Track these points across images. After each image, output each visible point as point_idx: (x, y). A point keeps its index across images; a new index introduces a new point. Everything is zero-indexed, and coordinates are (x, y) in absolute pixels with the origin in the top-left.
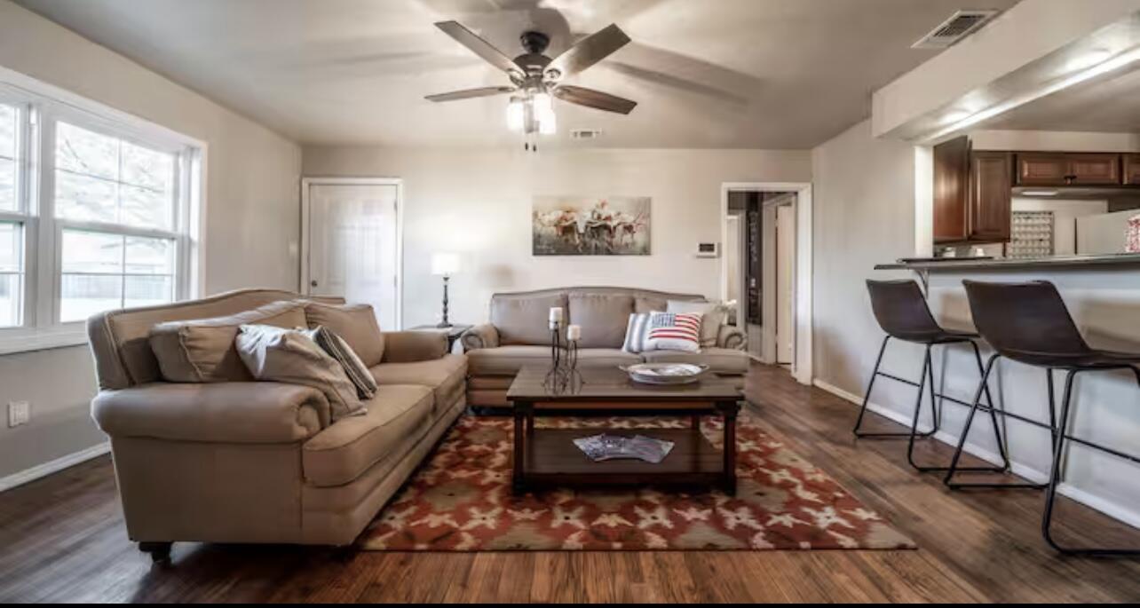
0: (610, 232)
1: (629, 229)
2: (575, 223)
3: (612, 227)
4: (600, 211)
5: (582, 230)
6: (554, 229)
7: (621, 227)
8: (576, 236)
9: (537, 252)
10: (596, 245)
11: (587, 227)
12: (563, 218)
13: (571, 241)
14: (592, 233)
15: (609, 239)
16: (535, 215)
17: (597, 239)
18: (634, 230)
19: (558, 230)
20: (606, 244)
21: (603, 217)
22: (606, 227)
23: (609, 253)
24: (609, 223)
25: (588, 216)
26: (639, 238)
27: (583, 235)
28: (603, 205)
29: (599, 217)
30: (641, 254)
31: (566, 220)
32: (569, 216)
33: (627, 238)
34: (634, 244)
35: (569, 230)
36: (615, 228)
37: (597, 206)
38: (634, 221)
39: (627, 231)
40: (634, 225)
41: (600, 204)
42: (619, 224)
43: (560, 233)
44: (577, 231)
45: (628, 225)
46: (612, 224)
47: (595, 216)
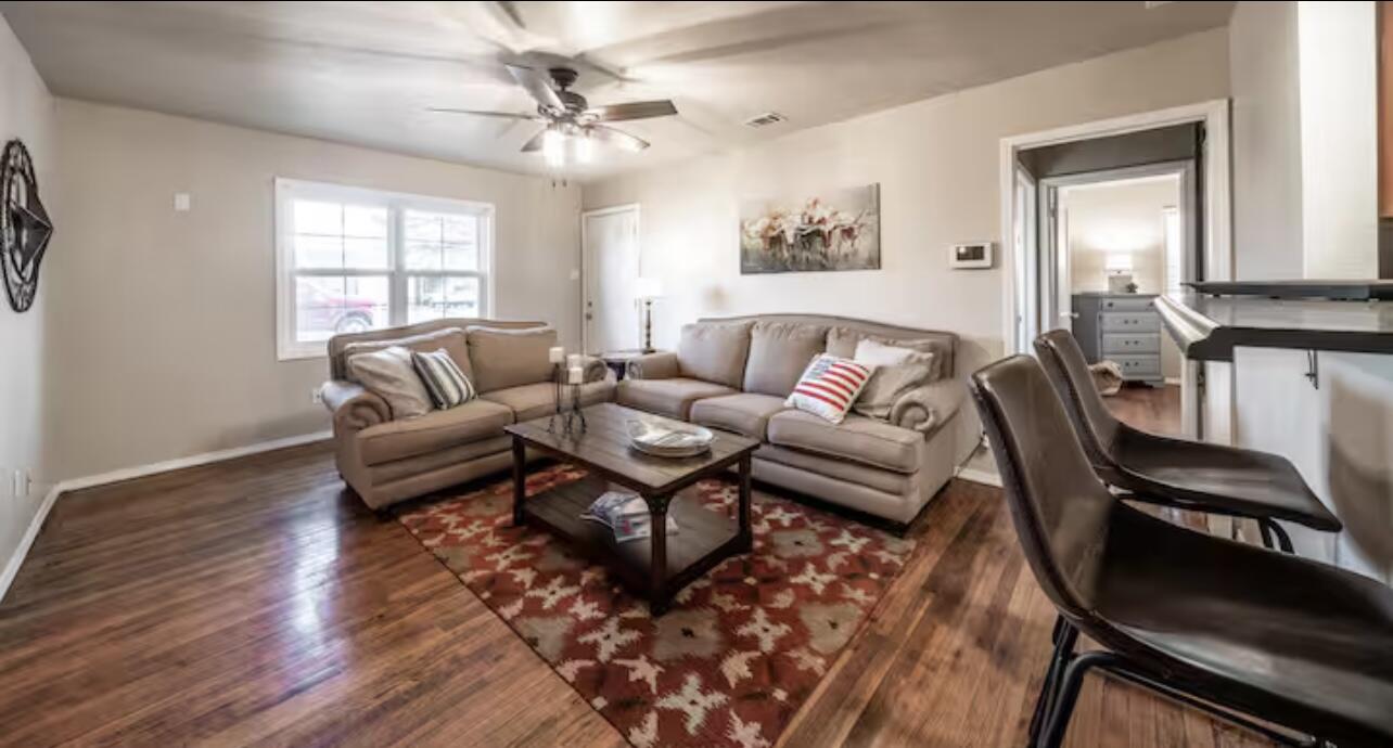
0: (824, 238)
1: (848, 233)
2: (783, 232)
3: (827, 231)
4: (810, 213)
5: (791, 240)
6: (760, 241)
7: (838, 231)
8: (784, 246)
9: (745, 271)
10: (807, 259)
11: (796, 235)
12: (771, 227)
13: (779, 255)
14: (803, 243)
15: (823, 250)
16: (742, 227)
17: (809, 250)
18: (856, 233)
19: (765, 241)
20: (819, 257)
21: (816, 220)
22: (818, 233)
23: (823, 268)
24: (822, 227)
25: (798, 221)
26: (863, 244)
27: (792, 246)
28: (815, 203)
29: (810, 221)
30: (865, 268)
31: (774, 229)
32: (776, 224)
33: (847, 246)
34: (855, 253)
35: (776, 241)
36: (830, 233)
37: (808, 207)
38: (855, 222)
39: (846, 237)
40: (856, 226)
41: (811, 202)
42: (835, 228)
43: (767, 247)
44: (786, 240)
45: (847, 227)
46: (826, 228)
47: (806, 220)
